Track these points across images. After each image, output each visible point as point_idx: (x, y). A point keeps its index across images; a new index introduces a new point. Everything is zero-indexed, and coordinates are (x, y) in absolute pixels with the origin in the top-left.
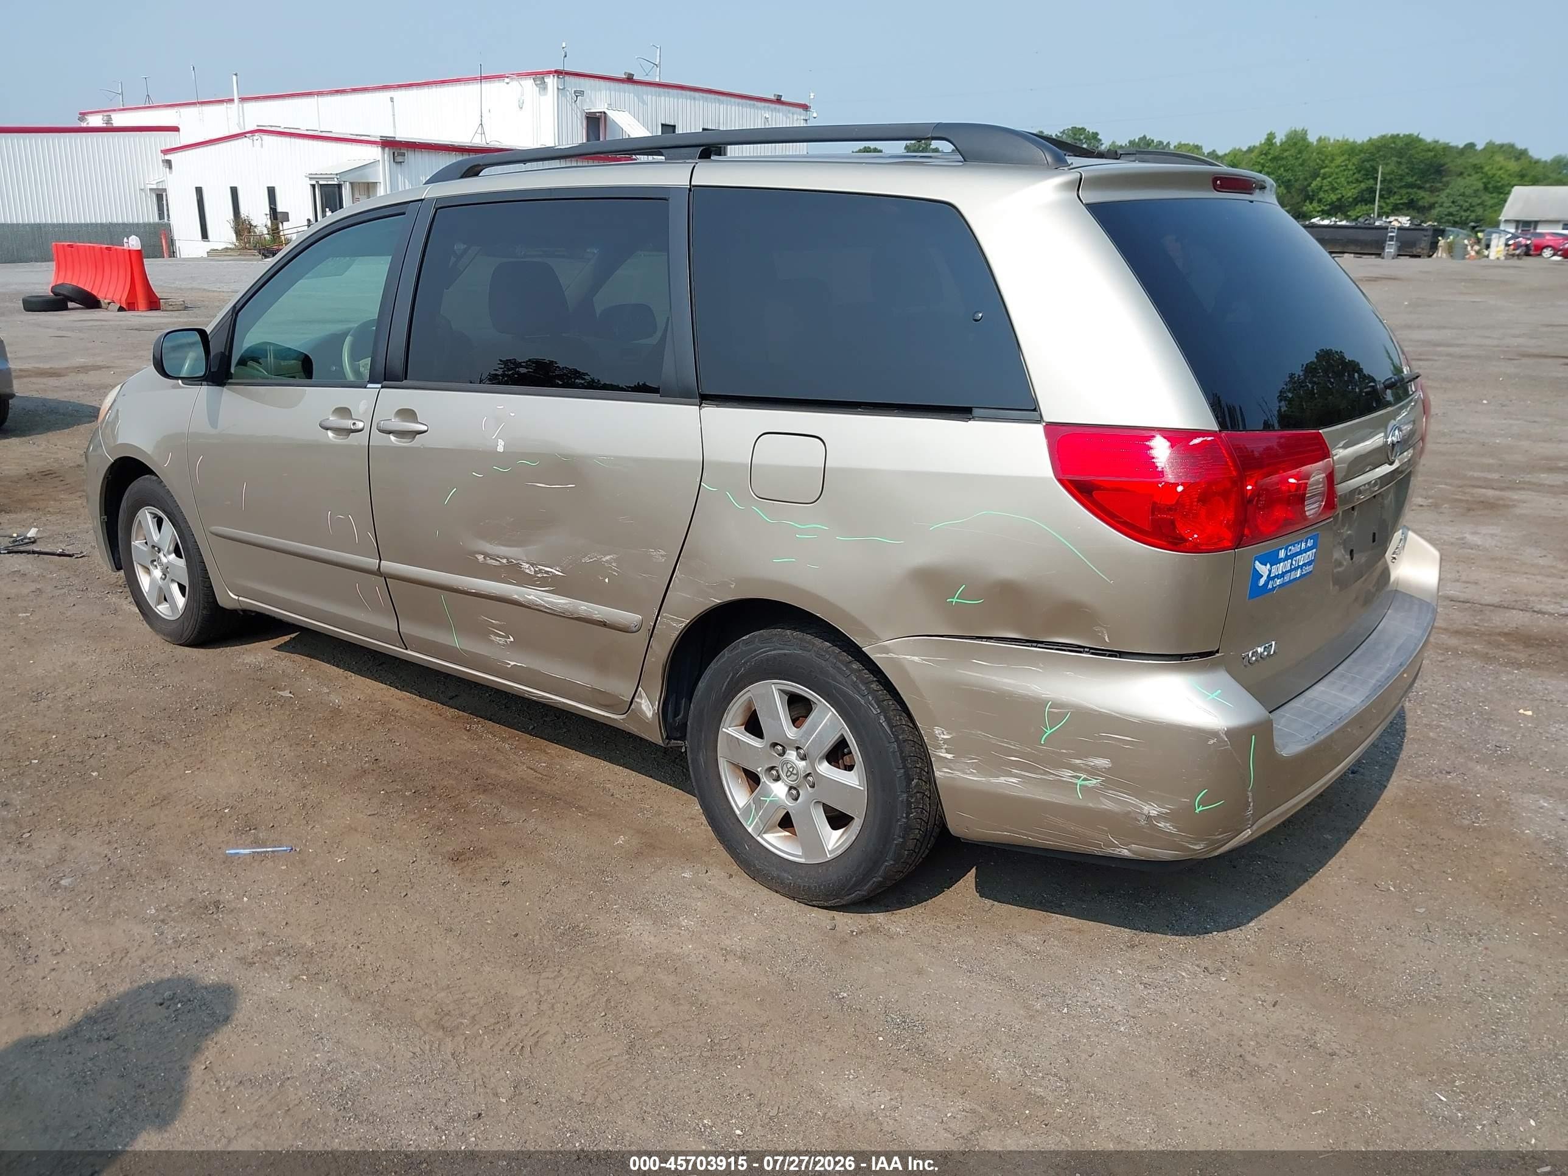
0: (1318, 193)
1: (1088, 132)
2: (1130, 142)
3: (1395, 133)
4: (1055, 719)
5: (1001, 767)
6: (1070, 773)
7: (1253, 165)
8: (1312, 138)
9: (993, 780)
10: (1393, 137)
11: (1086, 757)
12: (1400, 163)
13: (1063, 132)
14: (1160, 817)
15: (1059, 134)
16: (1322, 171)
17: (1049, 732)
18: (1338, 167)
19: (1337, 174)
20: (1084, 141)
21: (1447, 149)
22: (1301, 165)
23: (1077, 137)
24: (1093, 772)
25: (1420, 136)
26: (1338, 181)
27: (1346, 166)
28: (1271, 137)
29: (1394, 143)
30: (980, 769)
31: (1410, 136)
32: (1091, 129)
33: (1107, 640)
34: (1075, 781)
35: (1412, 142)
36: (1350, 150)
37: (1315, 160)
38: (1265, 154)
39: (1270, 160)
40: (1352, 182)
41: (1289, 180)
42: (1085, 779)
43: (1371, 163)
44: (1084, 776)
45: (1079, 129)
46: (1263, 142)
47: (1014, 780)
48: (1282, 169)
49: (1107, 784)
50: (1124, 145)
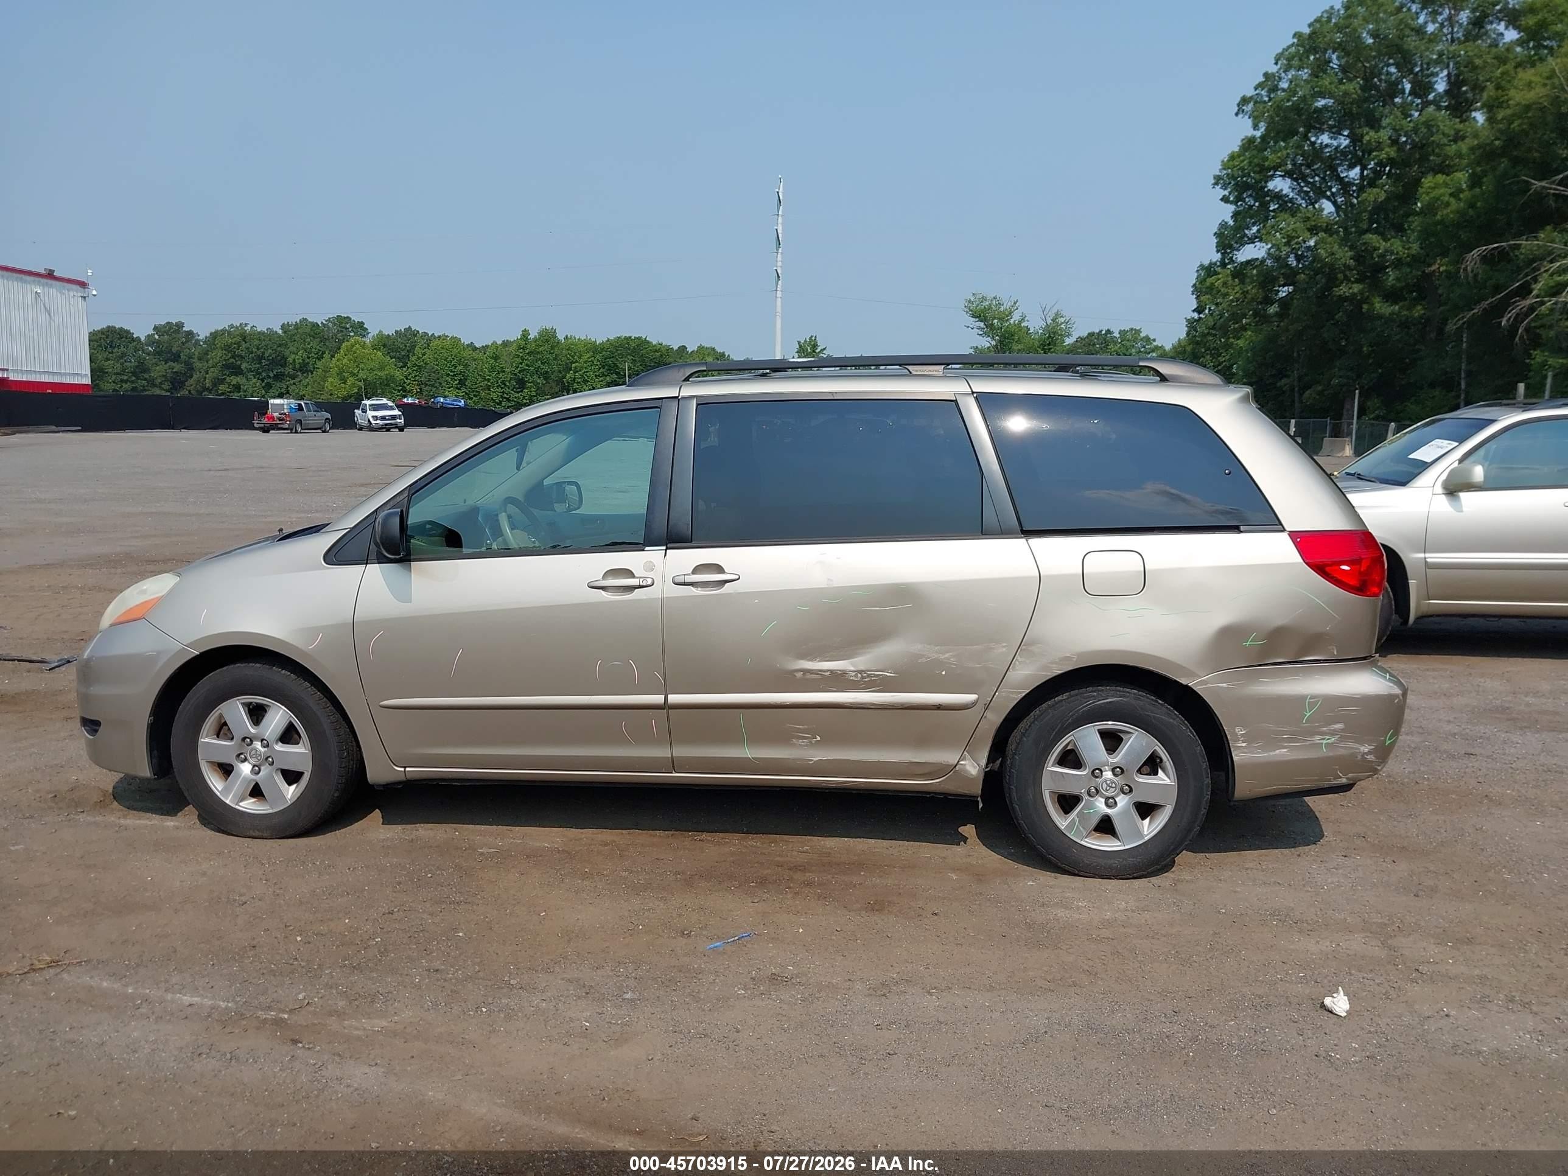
0: (572, 384)
1: (354, 321)
2: (396, 332)
3: (628, 335)
4: (1312, 705)
5: (1276, 744)
6: (1319, 737)
7: (514, 357)
8: (561, 336)
9: (1271, 753)
10: (626, 338)
11: (1330, 725)
12: (634, 361)
13: (329, 320)
14: (1369, 753)
15: (324, 322)
16: (573, 365)
17: (1308, 714)
18: (585, 362)
19: (586, 368)
20: (350, 330)
21: (669, 350)
22: (555, 359)
23: (343, 325)
24: (1333, 733)
25: (647, 339)
26: (588, 374)
27: (592, 361)
28: (525, 334)
29: (628, 343)
30: (1264, 748)
31: (639, 338)
32: (356, 318)
33: (1335, 653)
34: (1322, 741)
35: (642, 343)
36: (594, 349)
37: (566, 356)
38: (523, 348)
39: (528, 353)
40: (599, 376)
41: (547, 372)
42: (1328, 739)
43: (612, 359)
44: (1327, 737)
45: (345, 318)
46: (519, 338)
47: (1285, 750)
48: (539, 362)
49: (1343, 739)
50: (391, 334)
